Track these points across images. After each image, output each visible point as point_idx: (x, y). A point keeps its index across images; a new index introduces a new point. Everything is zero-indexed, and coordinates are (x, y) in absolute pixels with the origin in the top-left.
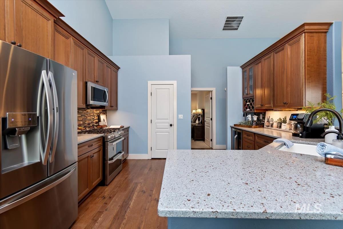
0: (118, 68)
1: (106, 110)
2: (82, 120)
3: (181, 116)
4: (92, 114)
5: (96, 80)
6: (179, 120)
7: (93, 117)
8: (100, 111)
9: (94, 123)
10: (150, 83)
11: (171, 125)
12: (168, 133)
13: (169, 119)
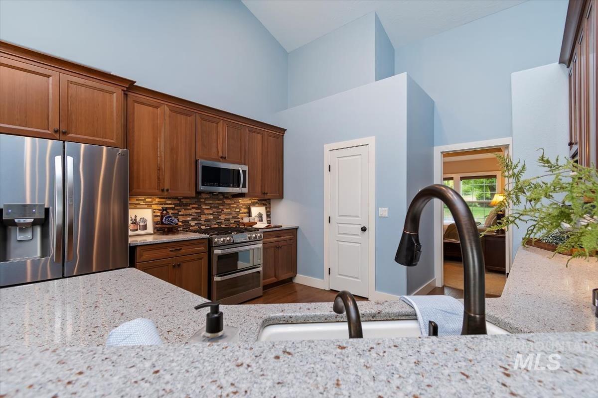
0: (283, 131)
1: (269, 199)
2: (211, 214)
3: (384, 211)
4: (235, 206)
5: (221, 155)
6: (379, 219)
7: (238, 210)
8: (253, 201)
9: (239, 218)
10: (327, 147)
11: (364, 229)
12: (358, 245)
13: (360, 216)
